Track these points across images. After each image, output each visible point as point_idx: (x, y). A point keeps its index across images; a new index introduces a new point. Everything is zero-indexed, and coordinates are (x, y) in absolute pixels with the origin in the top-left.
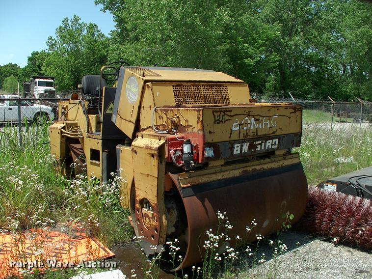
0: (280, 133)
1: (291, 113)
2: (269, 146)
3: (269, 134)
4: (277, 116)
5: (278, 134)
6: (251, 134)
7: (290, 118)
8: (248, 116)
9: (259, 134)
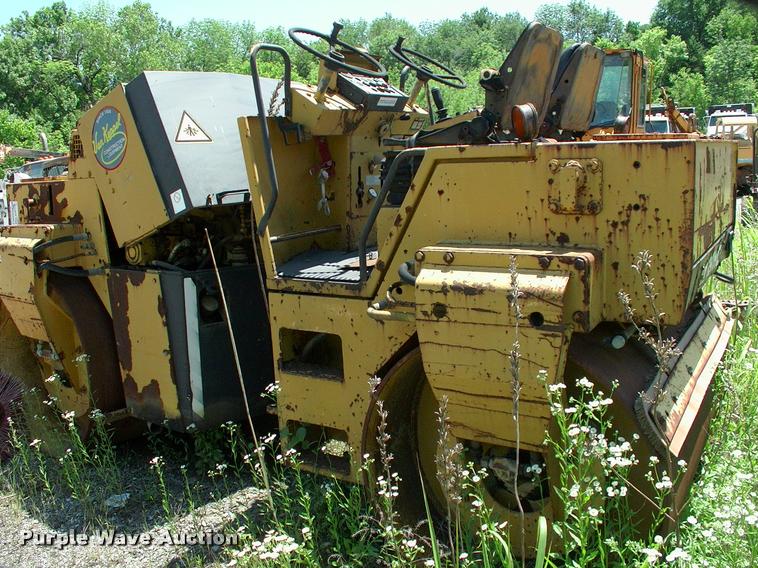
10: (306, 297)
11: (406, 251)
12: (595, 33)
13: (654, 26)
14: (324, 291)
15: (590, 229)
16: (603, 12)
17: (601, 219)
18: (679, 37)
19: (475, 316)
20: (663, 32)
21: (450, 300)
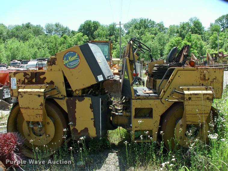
10: (144, 100)
11: (170, 88)
12: (63, 33)
13: (79, 32)
14: (149, 98)
15: (207, 83)
16: (65, 27)
17: (209, 81)
18: (86, 36)
19: (197, 99)
20: (82, 34)
21: (192, 96)
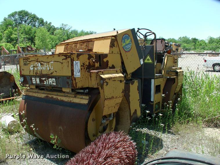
0: (55, 75)
1: (63, 60)
2: (51, 82)
3: (49, 74)
4: (53, 62)
5: (54, 75)
6: (39, 73)
7: (62, 63)
8: (37, 61)
9: (43, 73)
